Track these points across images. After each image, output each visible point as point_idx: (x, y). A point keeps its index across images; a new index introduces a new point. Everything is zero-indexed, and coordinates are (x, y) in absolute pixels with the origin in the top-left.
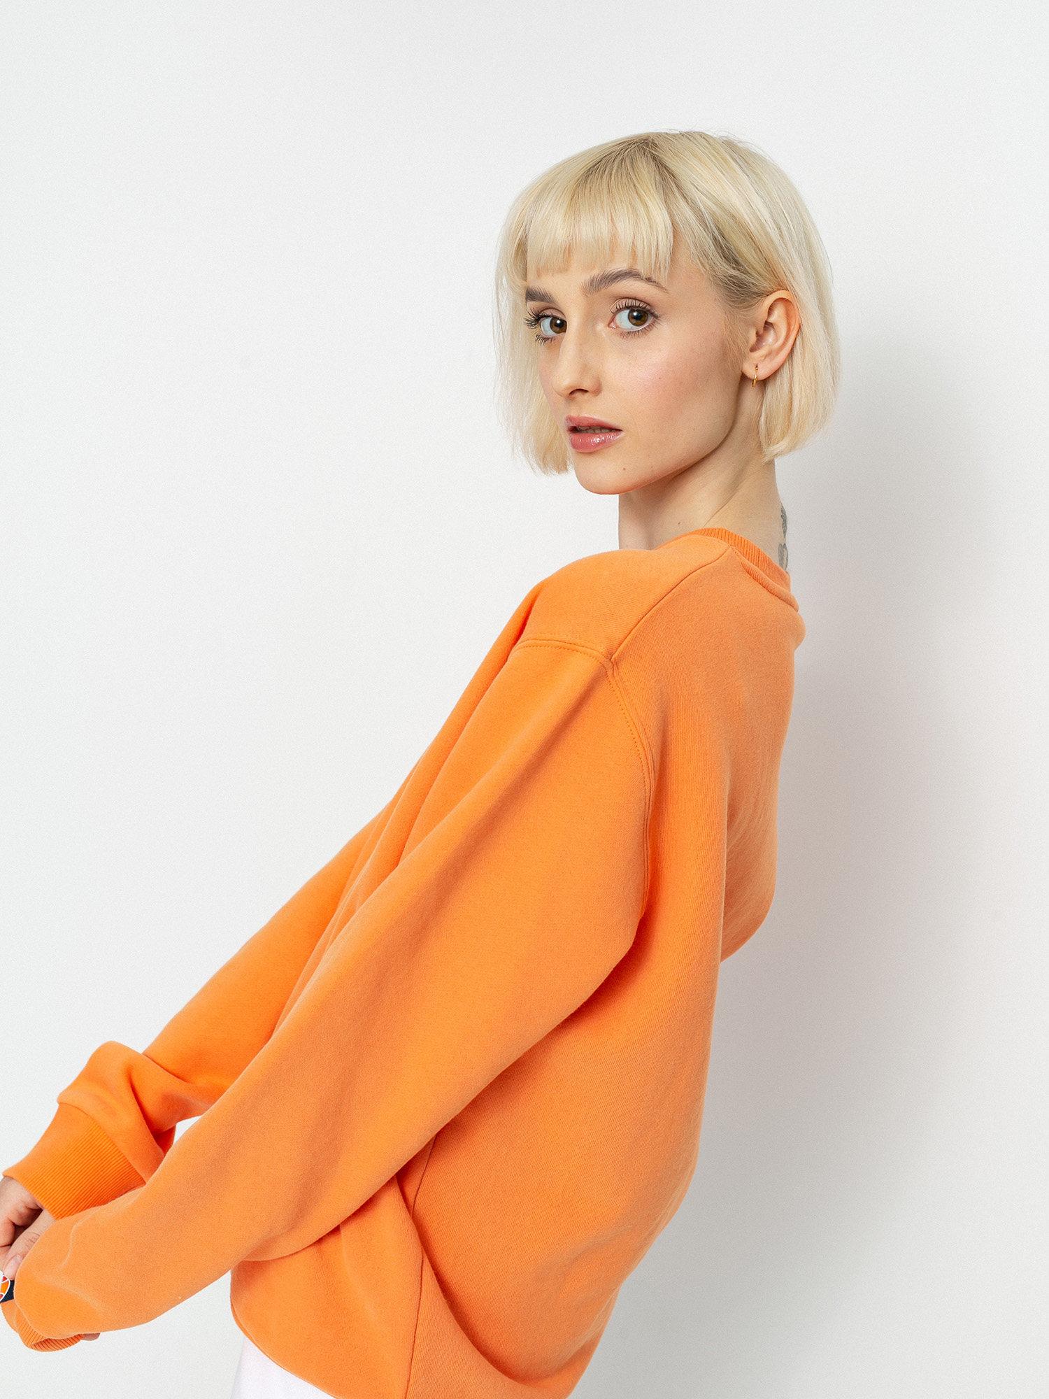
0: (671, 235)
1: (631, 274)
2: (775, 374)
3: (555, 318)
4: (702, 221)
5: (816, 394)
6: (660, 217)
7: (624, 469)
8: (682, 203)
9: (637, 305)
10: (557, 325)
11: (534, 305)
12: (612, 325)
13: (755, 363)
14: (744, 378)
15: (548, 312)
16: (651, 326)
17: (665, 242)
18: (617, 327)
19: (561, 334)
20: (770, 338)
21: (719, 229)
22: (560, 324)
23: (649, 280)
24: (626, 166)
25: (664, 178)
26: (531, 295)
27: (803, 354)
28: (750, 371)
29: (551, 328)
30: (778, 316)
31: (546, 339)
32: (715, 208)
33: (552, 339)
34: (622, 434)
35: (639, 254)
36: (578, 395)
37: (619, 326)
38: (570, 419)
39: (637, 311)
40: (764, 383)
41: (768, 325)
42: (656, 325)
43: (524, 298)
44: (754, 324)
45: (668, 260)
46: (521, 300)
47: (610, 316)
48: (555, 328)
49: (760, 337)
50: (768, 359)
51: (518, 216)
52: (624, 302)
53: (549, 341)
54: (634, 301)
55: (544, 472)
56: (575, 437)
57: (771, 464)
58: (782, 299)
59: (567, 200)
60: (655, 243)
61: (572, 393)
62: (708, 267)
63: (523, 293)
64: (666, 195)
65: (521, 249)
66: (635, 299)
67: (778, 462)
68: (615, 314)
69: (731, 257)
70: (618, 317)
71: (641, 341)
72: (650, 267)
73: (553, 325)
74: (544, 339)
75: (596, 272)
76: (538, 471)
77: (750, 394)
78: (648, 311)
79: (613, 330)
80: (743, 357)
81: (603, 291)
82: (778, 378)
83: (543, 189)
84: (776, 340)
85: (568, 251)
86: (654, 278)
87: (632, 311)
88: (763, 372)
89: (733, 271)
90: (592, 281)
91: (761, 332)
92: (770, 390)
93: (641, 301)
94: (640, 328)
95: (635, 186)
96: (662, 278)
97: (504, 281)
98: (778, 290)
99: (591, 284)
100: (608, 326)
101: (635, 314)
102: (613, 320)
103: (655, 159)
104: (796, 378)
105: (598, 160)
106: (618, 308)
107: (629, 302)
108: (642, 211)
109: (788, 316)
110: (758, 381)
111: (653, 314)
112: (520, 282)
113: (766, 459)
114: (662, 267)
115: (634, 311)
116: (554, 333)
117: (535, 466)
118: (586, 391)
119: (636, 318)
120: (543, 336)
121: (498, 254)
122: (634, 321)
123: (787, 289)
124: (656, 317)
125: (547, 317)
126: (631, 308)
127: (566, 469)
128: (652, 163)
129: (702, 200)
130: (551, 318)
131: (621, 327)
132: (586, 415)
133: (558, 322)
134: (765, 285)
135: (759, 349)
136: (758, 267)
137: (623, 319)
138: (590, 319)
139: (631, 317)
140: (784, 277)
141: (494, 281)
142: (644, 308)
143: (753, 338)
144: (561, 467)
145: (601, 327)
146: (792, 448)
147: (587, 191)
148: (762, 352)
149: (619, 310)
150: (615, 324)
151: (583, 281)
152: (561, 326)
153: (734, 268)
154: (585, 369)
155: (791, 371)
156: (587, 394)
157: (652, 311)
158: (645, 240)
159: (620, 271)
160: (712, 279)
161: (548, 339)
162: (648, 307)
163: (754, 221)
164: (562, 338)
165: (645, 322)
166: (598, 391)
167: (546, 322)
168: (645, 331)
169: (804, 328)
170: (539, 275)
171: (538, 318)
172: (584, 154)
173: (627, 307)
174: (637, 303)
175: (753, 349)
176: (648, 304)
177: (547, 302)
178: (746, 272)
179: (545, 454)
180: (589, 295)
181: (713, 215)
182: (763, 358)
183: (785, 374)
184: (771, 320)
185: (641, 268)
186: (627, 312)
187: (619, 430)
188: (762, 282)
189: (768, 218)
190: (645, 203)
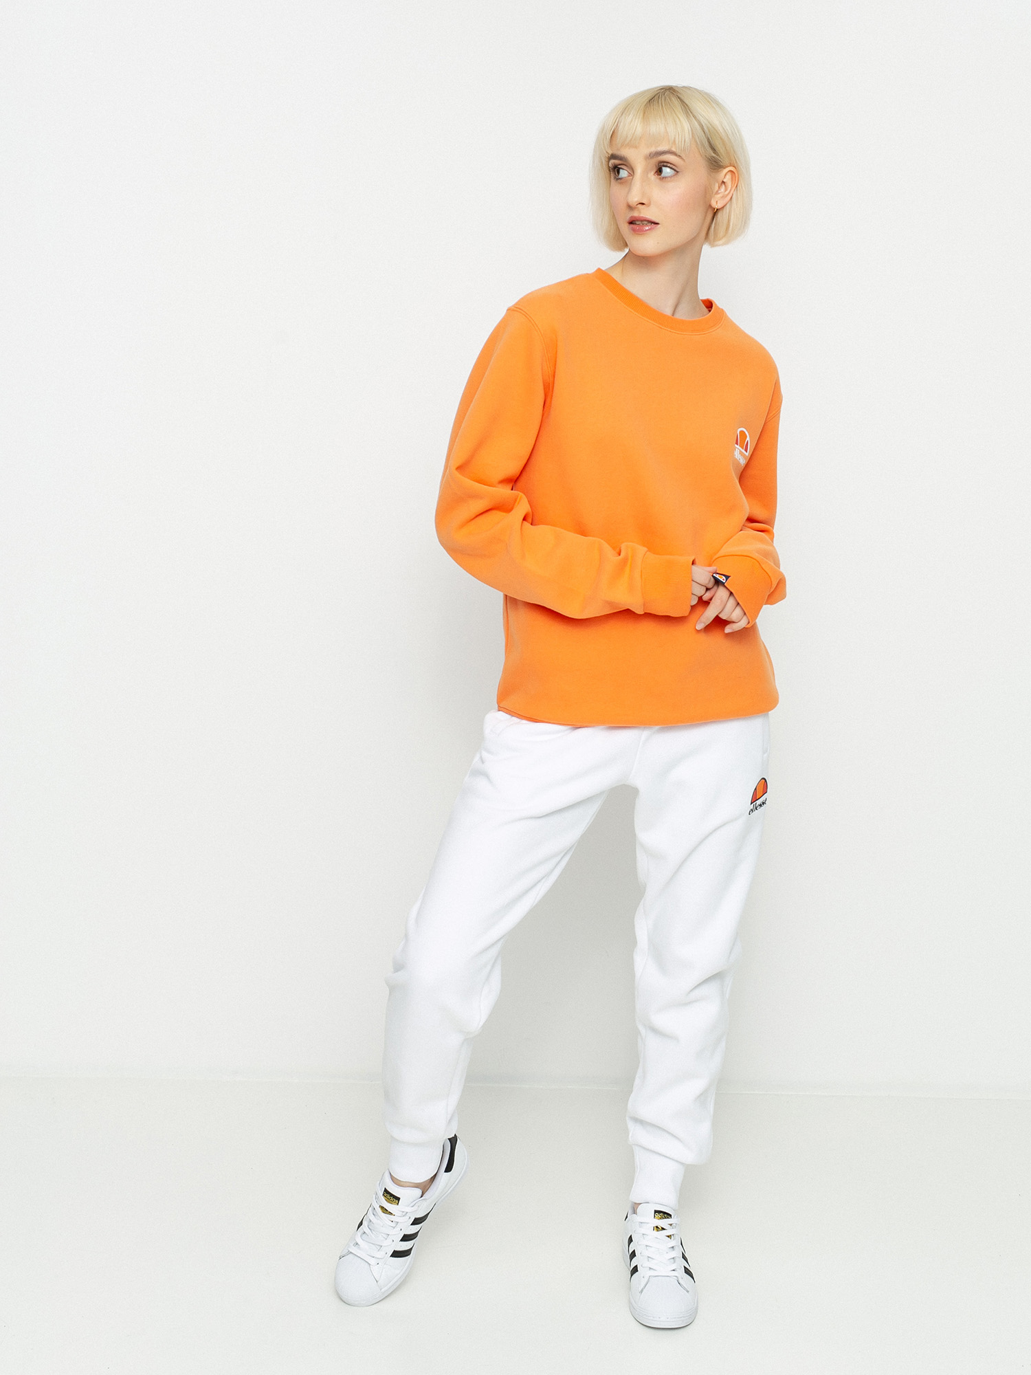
1: (670, 152)
2: (723, 206)
6: (686, 126)
7: (658, 243)
8: (693, 119)
13: (716, 200)
14: (710, 208)
15: (621, 165)
17: (688, 139)
20: (723, 189)
21: (710, 134)
23: (678, 155)
25: (684, 106)
26: (614, 157)
28: (714, 205)
30: (728, 179)
31: (618, 179)
32: (707, 123)
34: (659, 226)
36: (639, 206)
41: (723, 183)
44: (717, 182)
45: (688, 146)
49: (719, 189)
50: (722, 199)
53: (621, 180)
56: (632, 226)
58: (731, 171)
59: (642, 115)
60: (684, 139)
61: (637, 204)
62: (703, 151)
64: (686, 116)
68: (660, 170)
72: (679, 150)
75: (653, 149)
80: (712, 197)
81: (652, 159)
83: (626, 108)
84: (726, 190)
85: (641, 139)
86: (680, 154)
88: (719, 205)
89: (713, 153)
90: (650, 154)
91: (720, 186)
92: (721, 214)
95: (673, 109)
96: (684, 155)
98: (730, 166)
104: (733, 210)
108: (677, 120)
109: (732, 179)
114: (685, 149)
118: (643, 204)
123: (734, 167)
124: (677, 172)
128: (677, 98)
129: (702, 120)
132: (640, 215)
135: (719, 193)
136: (723, 154)
138: (646, 172)
140: (734, 160)
143: (717, 189)
145: (651, 175)
147: (651, 108)
148: (720, 195)
151: (645, 153)
154: (644, 193)
155: (731, 206)
156: (643, 206)
158: (679, 136)
159: (663, 151)
160: (704, 157)
166: (649, 205)
169: (739, 185)
170: (620, 148)
172: (648, 90)
175: (717, 193)
177: (623, 161)
178: (718, 155)
181: (708, 128)
182: (720, 198)
183: (728, 206)
184: (725, 181)
187: (658, 224)
188: (725, 161)
189: (730, 131)
190: (679, 119)
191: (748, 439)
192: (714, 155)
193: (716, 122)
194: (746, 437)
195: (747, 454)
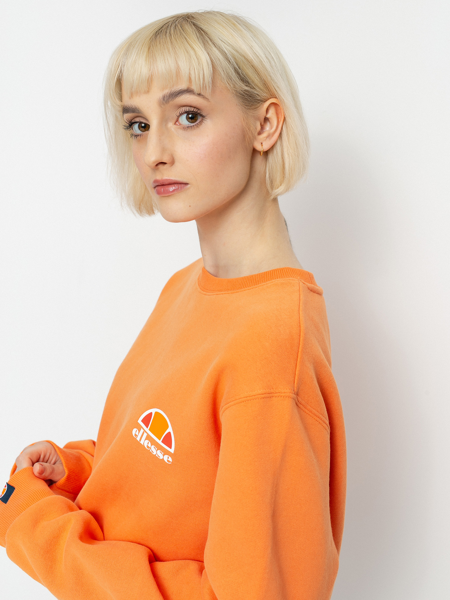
0: (211, 66)
1: (189, 91)
2: (272, 147)
3: (141, 123)
4: (227, 59)
5: (298, 158)
6: (204, 57)
7: (190, 206)
8: (214, 49)
9: (192, 110)
10: (142, 127)
11: (128, 116)
12: (177, 123)
13: (261, 142)
14: (255, 151)
15: (137, 120)
16: (201, 122)
17: (207, 71)
18: (180, 124)
19: (146, 132)
20: (267, 127)
21: (237, 64)
22: (144, 126)
23: (199, 95)
24: (179, 28)
25: (202, 35)
26: (126, 110)
27: (288, 134)
28: (259, 147)
29: (139, 129)
30: (271, 114)
31: (137, 136)
32: (233, 52)
33: (141, 135)
34: (189, 186)
35: (193, 79)
36: (161, 166)
37: (181, 123)
38: (155, 181)
39: (191, 114)
40: (266, 153)
41: (266, 120)
42: (204, 121)
43: (122, 112)
44: (258, 119)
45: (211, 82)
46: (119, 114)
47: (176, 118)
48: (141, 129)
49: (262, 127)
50: (268, 139)
51: (115, 62)
52: (184, 109)
53: (139, 137)
54: (190, 108)
55: (141, 216)
57: (275, 200)
58: (273, 104)
59: (146, 50)
60: (202, 72)
61: (157, 165)
62: (232, 86)
63: (121, 109)
64: (204, 44)
65: (119, 82)
66: (191, 106)
67: (280, 199)
68: (178, 117)
69: (244, 80)
70: (180, 119)
71: (196, 132)
72: (200, 86)
73: (140, 127)
74: (136, 135)
75: (167, 91)
76: (137, 215)
77: (259, 160)
78: (199, 113)
79: (178, 126)
80: (255, 138)
81: (171, 103)
82: (275, 151)
84: (271, 128)
85: (150, 81)
86: (202, 93)
87: (188, 114)
88: (266, 146)
89: (246, 87)
90: (164, 97)
91: (263, 123)
92: (270, 157)
93: (195, 108)
94: (194, 124)
95: (186, 38)
96: (207, 93)
97: (109, 103)
98: (270, 98)
99: (164, 99)
100: (175, 124)
101: (190, 116)
102: (177, 120)
103: (194, 24)
104: (285, 150)
105: (161, 26)
106: (181, 113)
107: (187, 109)
108: (192, 52)
109: (277, 114)
110: (264, 152)
111: (201, 115)
112: (119, 103)
113: (272, 197)
114: (207, 86)
115: (190, 114)
116: (141, 132)
117: (135, 212)
118: (165, 163)
119: (191, 118)
120: (135, 134)
121: (104, 88)
122: (190, 120)
123: (276, 98)
124: (203, 116)
125: (136, 122)
126: (188, 113)
127: (154, 213)
128: (193, 27)
129: (225, 47)
130: (138, 123)
131: (183, 124)
132: (166, 178)
133: (143, 125)
134: (264, 95)
135: (263, 133)
136: (259, 85)
137: (183, 119)
138: (164, 120)
139: (188, 118)
140: (275, 90)
141: (103, 104)
142: (197, 112)
143: (259, 128)
144: (150, 211)
145: (171, 125)
146: (287, 190)
147: (158, 43)
148: (264, 135)
149: (181, 114)
150: (179, 123)
151: (158, 98)
152: (145, 127)
153: (246, 86)
154: (163, 150)
155: (282, 146)
156: (166, 165)
157: (201, 113)
158: (196, 70)
159: (180, 90)
160: (234, 93)
161: (138, 135)
162: (199, 112)
163: (254, 57)
164: (147, 135)
165: (196, 120)
166: (173, 162)
167: (136, 126)
168: (197, 126)
169: (288, 119)
170: (132, 96)
171: (131, 124)
172: (151, 25)
173: (186, 112)
174: (192, 109)
175: (260, 133)
176: (199, 109)
177: (137, 113)
178: (253, 88)
179: (140, 205)
180: (162, 106)
181: (233, 55)
182: (265, 139)
183: (278, 146)
184: (268, 116)
185: (194, 87)
186: (185, 115)
187: (186, 184)
188: (262, 94)
189: (263, 56)
190: (193, 49)
191: (170, 430)
192: (247, 88)
193: (244, 48)
194: (168, 427)
195: (172, 450)
